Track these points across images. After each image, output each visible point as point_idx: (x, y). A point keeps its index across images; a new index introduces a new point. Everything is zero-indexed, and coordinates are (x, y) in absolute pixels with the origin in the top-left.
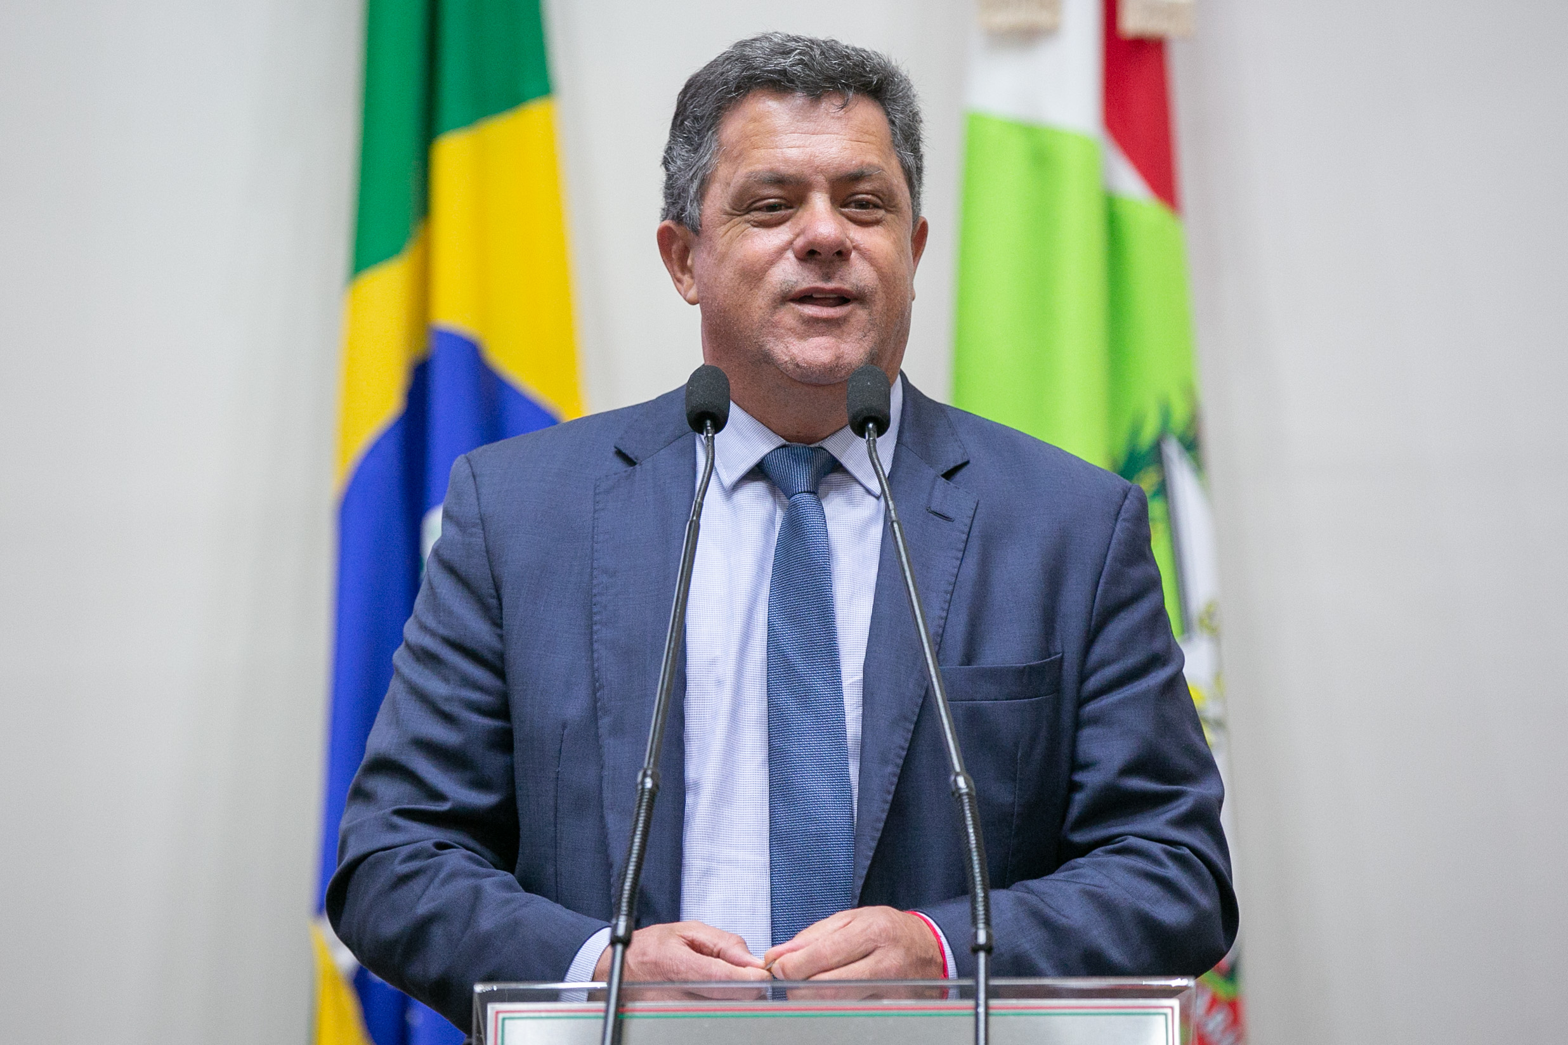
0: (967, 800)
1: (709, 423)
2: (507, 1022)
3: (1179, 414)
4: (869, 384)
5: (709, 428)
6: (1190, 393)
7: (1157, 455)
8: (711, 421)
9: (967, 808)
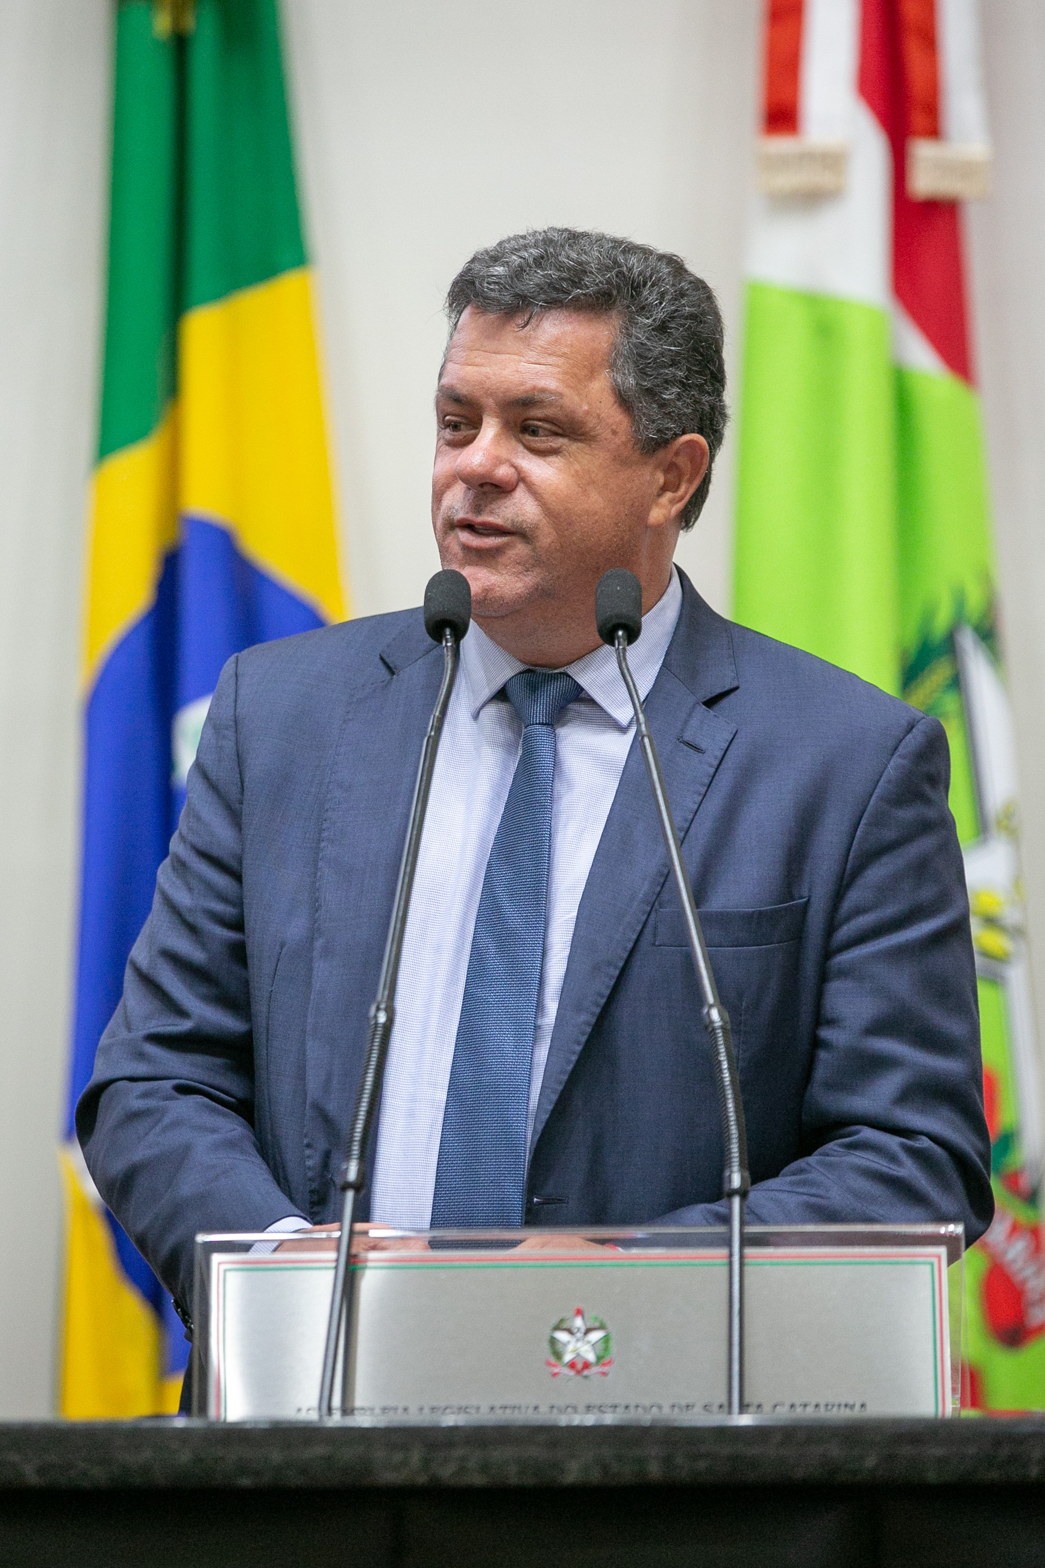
0: (720, 1035)
1: (448, 631)
2: (228, 1274)
3: (975, 601)
4: (618, 588)
5: (449, 637)
6: (986, 580)
7: (950, 646)
8: (451, 630)
9: (721, 1041)
